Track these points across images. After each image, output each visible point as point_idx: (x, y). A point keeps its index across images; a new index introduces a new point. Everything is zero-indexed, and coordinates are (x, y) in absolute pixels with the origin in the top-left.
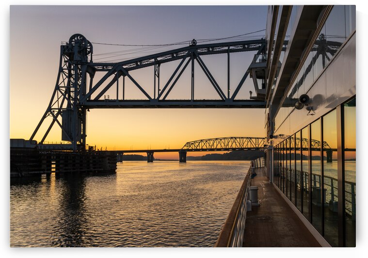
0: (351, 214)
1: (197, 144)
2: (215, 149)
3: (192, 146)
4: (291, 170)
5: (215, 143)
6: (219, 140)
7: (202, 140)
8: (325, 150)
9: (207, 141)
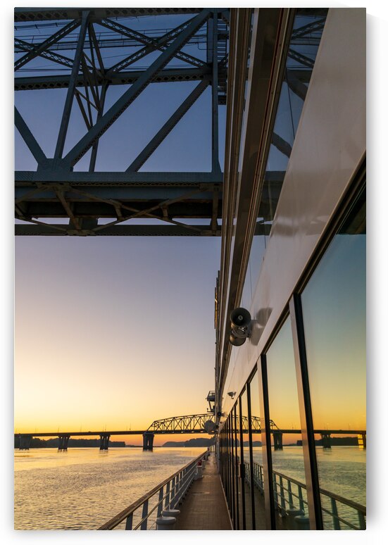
1: (168, 423)
2: (193, 430)
3: (161, 427)
5: (192, 422)
6: (198, 418)
7: (174, 418)
8: (273, 431)
9: (181, 419)
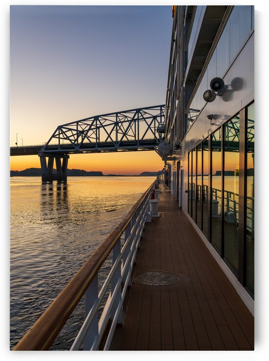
0: (251, 231)
4: (197, 186)
